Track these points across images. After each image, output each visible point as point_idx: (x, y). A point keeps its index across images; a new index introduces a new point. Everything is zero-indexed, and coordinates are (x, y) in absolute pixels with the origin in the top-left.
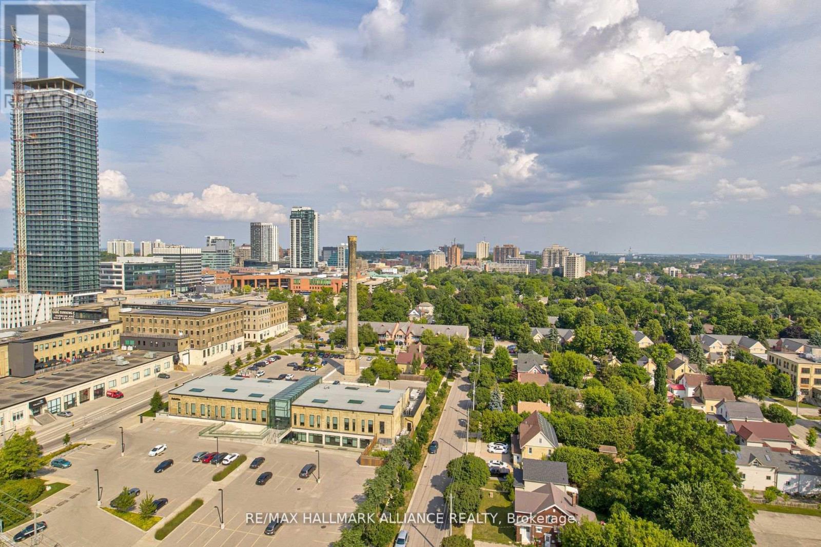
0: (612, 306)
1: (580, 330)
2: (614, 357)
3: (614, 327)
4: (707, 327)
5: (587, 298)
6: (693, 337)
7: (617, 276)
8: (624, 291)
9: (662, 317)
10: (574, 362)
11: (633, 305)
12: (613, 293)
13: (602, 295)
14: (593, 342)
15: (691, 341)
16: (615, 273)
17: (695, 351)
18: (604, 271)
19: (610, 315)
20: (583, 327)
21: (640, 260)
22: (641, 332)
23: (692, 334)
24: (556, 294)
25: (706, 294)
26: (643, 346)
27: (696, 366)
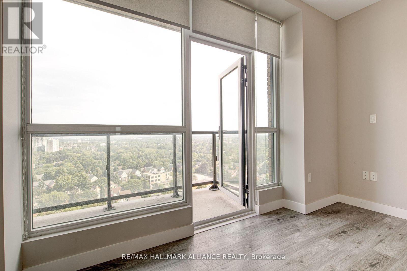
0: (76, 164)
1: (59, 179)
2: (79, 189)
3: (78, 174)
4: (120, 168)
5: (61, 162)
6: (115, 173)
7: (77, 149)
8: (82, 156)
9: (101, 166)
10: (56, 197)
11: (87, 162)
12: (76, 158)
13: (70, 159)
14: (67, 184)
15: (114, 175)
16: (76, 147)
17: (116, 178)
18: (70, 147)
19: (75, 168)
20: (60, 177)
21: (89, 141)
22: (92, 174)
23: (114, 171)
24: (41, 162)
25: (118, 154)
26: (94, 181)
27: (117, 184)
